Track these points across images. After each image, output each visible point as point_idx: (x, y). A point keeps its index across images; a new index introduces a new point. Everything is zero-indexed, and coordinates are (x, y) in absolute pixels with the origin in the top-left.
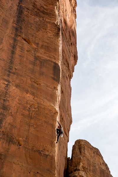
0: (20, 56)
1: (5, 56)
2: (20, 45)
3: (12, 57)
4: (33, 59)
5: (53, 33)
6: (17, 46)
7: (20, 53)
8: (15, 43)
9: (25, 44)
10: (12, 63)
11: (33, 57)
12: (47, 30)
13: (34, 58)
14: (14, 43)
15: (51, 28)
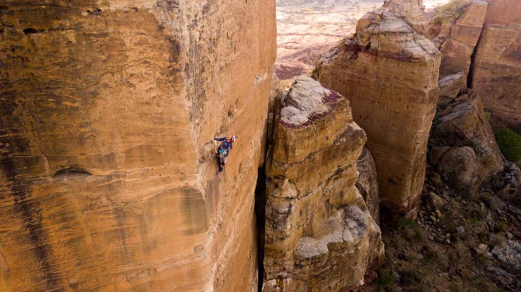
0: (70, 242)
1: (24, 281)
2: (52, 211)
3: (46, 267)
4: (115, 222)
5: (158, 74)
6: (43, 221)
7: (65, 236)
8: (31, 219)
9: (67, 195)
10: (54, 281)
11: (112, 216)
12: (130, 71)
13: (116, 218)
14: (27, 223)
15: (141, 48)
